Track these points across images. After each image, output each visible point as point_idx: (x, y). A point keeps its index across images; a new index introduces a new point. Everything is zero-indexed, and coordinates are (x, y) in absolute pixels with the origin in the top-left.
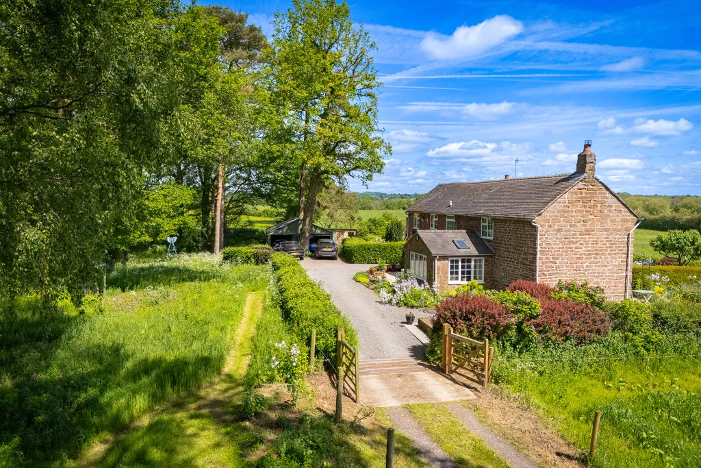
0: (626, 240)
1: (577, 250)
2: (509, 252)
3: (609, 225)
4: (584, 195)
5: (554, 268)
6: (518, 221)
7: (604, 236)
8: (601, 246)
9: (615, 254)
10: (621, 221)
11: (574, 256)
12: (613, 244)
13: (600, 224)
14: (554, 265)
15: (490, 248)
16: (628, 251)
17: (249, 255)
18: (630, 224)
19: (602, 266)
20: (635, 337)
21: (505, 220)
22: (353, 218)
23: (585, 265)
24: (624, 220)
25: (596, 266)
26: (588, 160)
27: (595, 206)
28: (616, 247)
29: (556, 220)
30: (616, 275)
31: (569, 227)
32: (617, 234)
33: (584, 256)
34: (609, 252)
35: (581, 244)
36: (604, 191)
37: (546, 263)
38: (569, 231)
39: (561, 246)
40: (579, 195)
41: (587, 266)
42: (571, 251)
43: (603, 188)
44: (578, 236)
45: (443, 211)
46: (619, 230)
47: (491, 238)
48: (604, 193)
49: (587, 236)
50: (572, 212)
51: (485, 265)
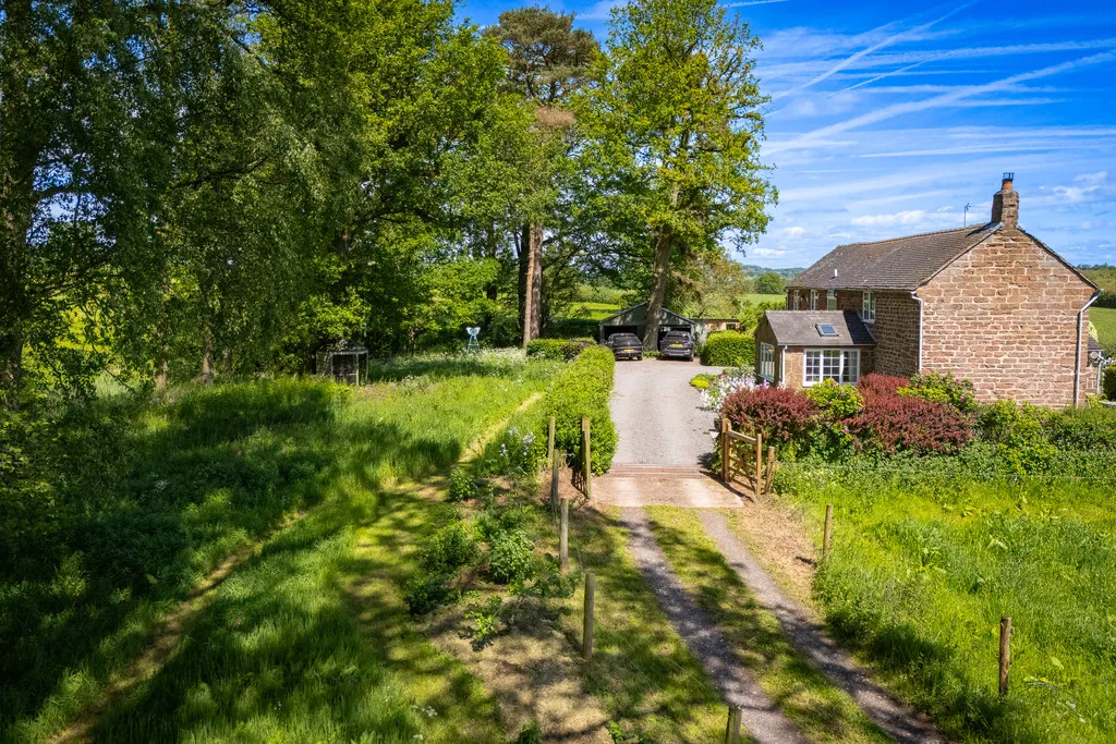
0: (1075, 321)
1: (987, 336)
2: (890, 340)
3: (1044, 298)
4: (999, 254)
5: (949, 363)
6: (899, 294)
7: (1035, 316)
8: (1030, 330)
9: (1055, 343)
10: (1065, 293)
11: (982, 345)
12: (1051, 328)
13: (1027, 297)
14: (949, 358)
15: (872, 335)
16: (1078, 338)
17: (558, 349)
18: (1081, 298)
19: (1032, 361)
20: (1011, 451)
21: (887, 294)
22: (735, 303)
23: (1001, 359)
24: (1071, 292)
25: (1021, 361)
26: (1006, 201)
27: (1018, 271)
28: (1057, 333)
29: (950, 291)
30: (1056, 375)
31: (973, 302)
32: (1058, 313)
33: (1000, 346)
34: (1044, 339)
35: (996, 328)
36: (1034, 246)
37: (936, 354)
38: (975, 308)
39: (960, 330)
40: (991, 255)
41: (1005, 361)
42: (977, 338)
43: (1033, 243)
44: (989, 316)
45: (823, 286)
46: (1063, 307)
47: (873, 321)
48: (1034, 251)
49: (1006, 316)
50: (979, 279)
51: (862, 360)
